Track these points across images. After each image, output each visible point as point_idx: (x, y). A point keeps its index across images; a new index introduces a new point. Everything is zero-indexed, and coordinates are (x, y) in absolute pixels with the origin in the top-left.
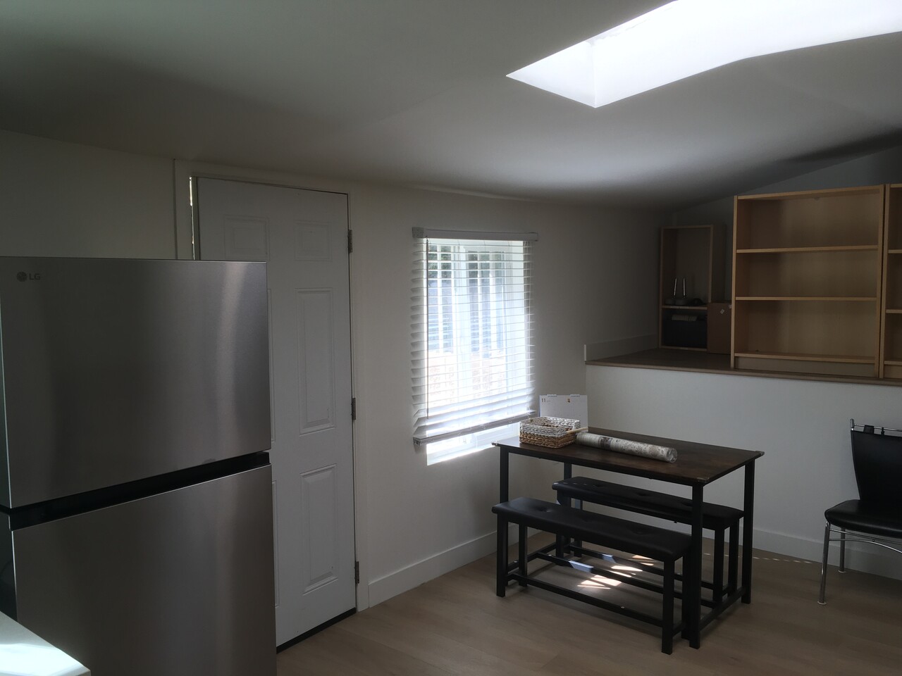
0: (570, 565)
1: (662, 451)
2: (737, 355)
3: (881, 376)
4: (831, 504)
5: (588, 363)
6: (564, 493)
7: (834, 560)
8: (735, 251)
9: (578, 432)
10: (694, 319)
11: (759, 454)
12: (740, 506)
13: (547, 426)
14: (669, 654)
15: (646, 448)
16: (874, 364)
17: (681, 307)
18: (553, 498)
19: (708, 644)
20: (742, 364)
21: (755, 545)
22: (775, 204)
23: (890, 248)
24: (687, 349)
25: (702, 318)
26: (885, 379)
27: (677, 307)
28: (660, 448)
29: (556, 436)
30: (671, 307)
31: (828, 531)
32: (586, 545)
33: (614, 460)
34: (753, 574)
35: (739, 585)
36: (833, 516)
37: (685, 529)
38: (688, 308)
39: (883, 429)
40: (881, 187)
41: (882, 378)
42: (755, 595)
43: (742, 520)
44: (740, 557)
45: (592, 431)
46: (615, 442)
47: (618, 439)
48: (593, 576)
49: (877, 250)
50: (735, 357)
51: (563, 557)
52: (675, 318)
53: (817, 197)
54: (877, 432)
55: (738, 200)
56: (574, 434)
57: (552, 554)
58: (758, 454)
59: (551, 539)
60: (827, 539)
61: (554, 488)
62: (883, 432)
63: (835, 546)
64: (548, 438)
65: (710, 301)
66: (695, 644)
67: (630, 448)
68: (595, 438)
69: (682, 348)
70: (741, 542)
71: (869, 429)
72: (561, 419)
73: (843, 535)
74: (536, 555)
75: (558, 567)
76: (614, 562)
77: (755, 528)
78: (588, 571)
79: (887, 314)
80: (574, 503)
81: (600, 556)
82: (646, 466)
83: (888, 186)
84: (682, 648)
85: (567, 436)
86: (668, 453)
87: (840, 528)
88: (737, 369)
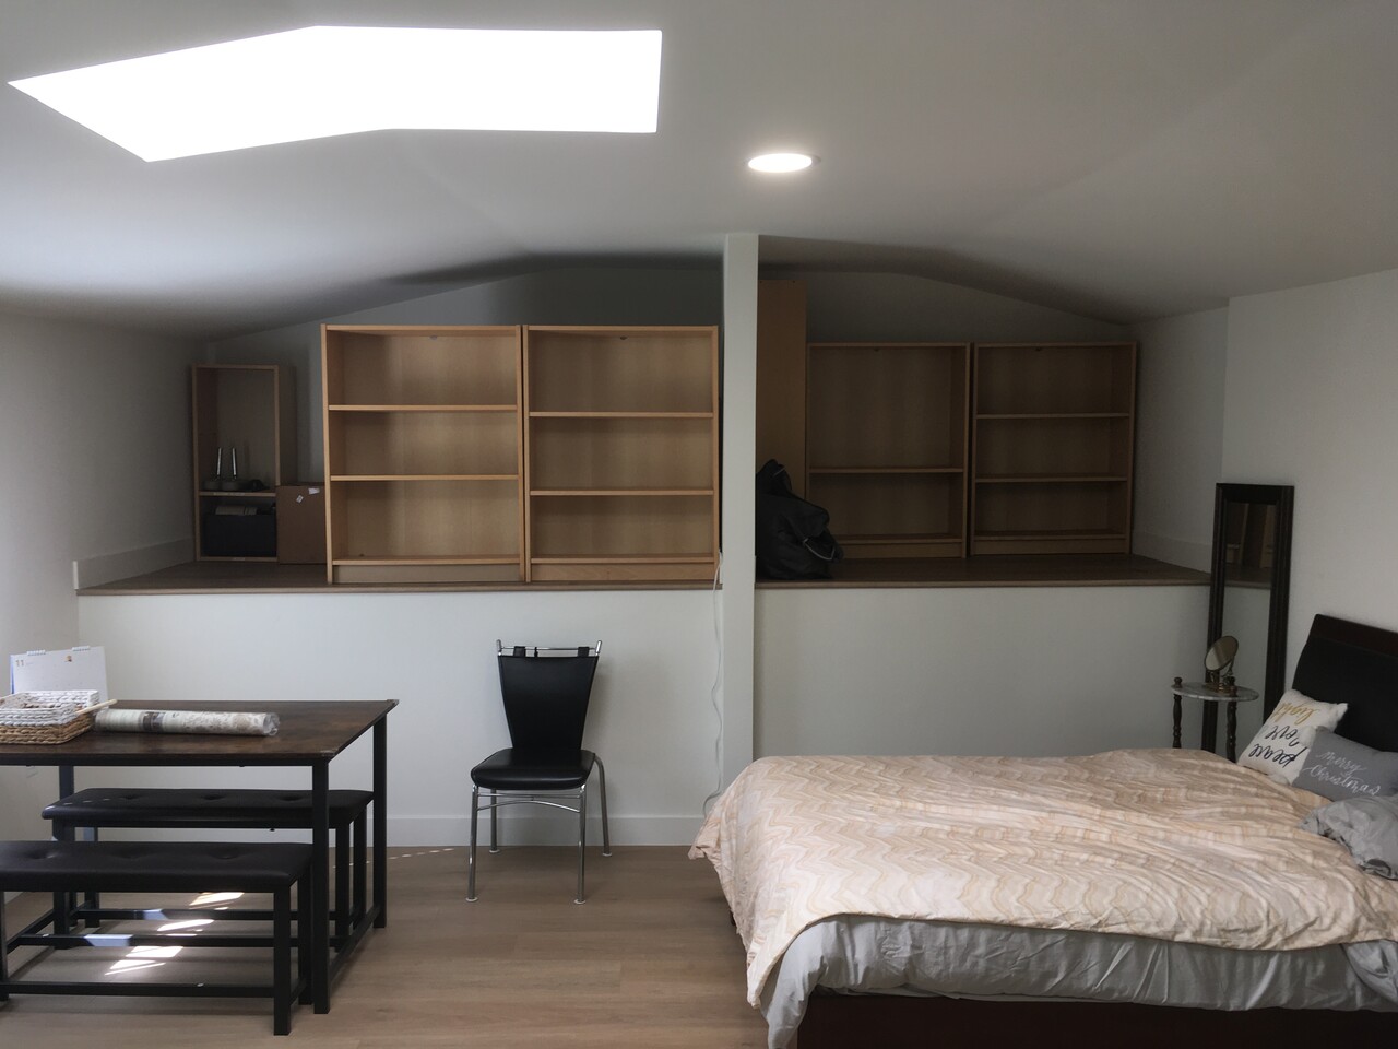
0: (87, 943)
1: (256, 720)
2: (336, 563)
3: (528, 580)
4: (477, 761)
5: (80, 592)
6: (62, 822)
7: (484, 839)
8: (326, 408)
9: (98, 710)
10: (252, 512)
11: (392, 704)
12: (367, 785)
13: (31, 707)
14: (287, 1034)
15: (228, 720)
16: (518, 564)
17: (232, 494)
18: (45, 833)
19: (341, 1001)
20: (344, 576)
21: (390, 843)
22: (378, 340)
23: (532, 409)
24: (243, 559)
25: (267, 511)
26: (533, 582)
27: (226, 494)
28: (251, 715)
29: (59, 722)
30: (215, 494)
31: (475, 796)
32: (109, 901)
33: (169, 747)
34: (390, 884)
35: (369, 904)
36: (482, 776)
37: (304, 836)
38: (243, 494)
39: (536, 649)
40: (517, 328)
41: (528, 582)
42: (392, 913)
43: (370, 807)
44: (369, 862)
45: (121, 705)
46: (169, 718)
47: (176, 712)
48: (129, 952)
49: (516, 411)
50: (334, 566)
51: (68, 933)
52: (220, 511)
53: (434, 335)
54: (530, 654)
55: (327, 331)
56: (90, 715)
57: (48, 932)
58: (390, 704)
59: (44, 904)
60: (475, 809)
61: (46, 816)
62: (536, 654)
63: (484, 816)
64: (43, 727)
65: (278, 483)
66: (322, 1008)
67: (198, 724)
68: (132, 717)
69: (235, 559)
70: (370, 842)
71: (520, 651)
72: (61, 693)
73: (494, 799)
74: (19, 941)
75: (60, 953)
76: (164, 918)
77: (390, 816)
78: (124, 944)
79: (531, 497)
80: (81, 834)
81: (140, 915)
82: (230, 748)
83: (525, 327)
84: (305, 1020)
85: (78, 719)
86: (265, 721)
87: (489, 790)
88: (337, 584)
